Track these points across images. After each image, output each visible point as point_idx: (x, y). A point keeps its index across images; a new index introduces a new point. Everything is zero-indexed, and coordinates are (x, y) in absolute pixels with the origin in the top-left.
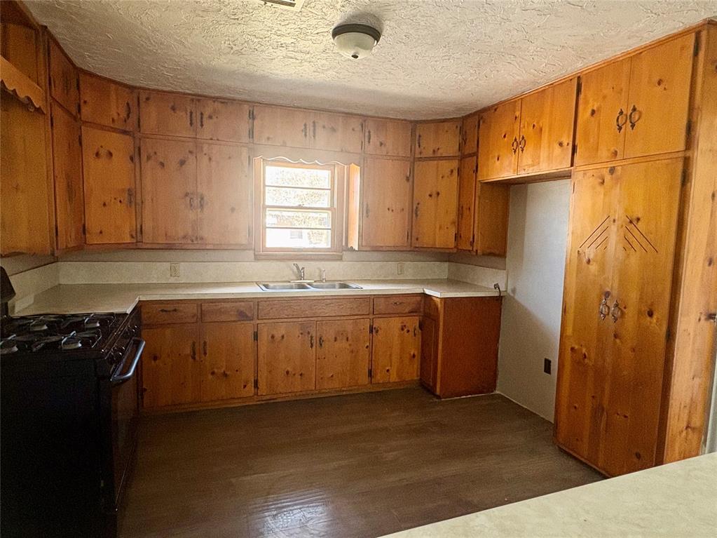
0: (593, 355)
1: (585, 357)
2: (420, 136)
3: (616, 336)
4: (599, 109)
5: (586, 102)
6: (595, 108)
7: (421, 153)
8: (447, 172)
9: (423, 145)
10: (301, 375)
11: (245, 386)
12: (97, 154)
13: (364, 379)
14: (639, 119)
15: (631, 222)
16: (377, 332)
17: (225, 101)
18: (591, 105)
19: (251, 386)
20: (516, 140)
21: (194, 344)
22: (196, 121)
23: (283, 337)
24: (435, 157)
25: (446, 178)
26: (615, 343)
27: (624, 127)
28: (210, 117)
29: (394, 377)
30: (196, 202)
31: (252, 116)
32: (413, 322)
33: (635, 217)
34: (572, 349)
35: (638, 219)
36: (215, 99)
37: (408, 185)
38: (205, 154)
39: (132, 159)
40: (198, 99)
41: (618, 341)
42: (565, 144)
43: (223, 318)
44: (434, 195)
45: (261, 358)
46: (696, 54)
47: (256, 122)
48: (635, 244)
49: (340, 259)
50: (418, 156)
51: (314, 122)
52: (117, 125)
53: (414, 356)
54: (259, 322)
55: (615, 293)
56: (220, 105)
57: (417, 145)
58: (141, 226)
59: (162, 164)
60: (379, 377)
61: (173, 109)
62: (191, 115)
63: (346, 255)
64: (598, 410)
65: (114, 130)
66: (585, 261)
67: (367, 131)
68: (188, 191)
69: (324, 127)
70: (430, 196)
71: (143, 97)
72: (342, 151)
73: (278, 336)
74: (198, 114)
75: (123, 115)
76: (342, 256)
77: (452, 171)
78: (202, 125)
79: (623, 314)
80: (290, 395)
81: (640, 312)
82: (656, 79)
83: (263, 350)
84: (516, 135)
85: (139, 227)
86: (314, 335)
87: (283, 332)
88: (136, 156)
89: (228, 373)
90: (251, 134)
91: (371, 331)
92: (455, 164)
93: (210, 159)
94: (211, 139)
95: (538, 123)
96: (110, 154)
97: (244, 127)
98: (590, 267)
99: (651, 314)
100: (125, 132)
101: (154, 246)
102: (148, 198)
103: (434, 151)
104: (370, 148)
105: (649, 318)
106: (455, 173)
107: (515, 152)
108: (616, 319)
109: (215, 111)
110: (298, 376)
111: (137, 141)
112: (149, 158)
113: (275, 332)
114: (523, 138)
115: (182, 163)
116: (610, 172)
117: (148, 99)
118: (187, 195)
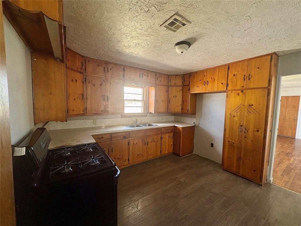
0: (237, 143)
1: (234, 143)
2: (170, 79)
3: (245, 137)
4: (236, 74)
5: (232, 72)
6: (235, 74)
7: (170, 84)
8: (179, 90)
9: (171, 82)
10: (142, 155)
11: (125, 161)
12: (72, 80)
13: (159, 154)
14: (251, 77)
15: (250, 106)
16: (163, 138)
17: (116, 64)
18: (233, 73)
19: (127, 160)
20: (205, 82)
21: (109, 149)
22: (106, 70)
23: (137, 143)
24: (175, 85)
25: (178, 92)
26: (245, 139)
27: (246, 80)
28: (111, 69)
29: (167, 152)
30: (106, 98)
31: (124, 70)
32: (172, 135)
33: (251, 104)
34: (229, 141)
35: (252, 105)
36: (112, 63)
37: (167, 94)
38: (109, 82)
39: (83, 83)
40: (107, 63)
41: (246, 139)
42: (224, 83)
43: (119, 139)
44: (175, 97)
45: (130, 151)
46: (271, 61)
47: (125, 72)
48: (251, 112)
49: (146, 116)
50: (170, 85)
51: (142, 73)
52: (79, 70)
53: (172, 145)
54: (130, 139)
55: (244, 125)
56: (114, 65)
57: (169, 82)
58: (86, 107)
59: (94, 85)
60: (163, 153)
61: (98, 65)
62: (104, 69)
63: (148, 115)
64: (239, 158)
65: (78, 71)
66: (232, 116)
67: (157, 77)
68: (103, 95)
69: (145, 75)
70: (174, 97)
71: (87, 60)
72: (150, 83)
73: (135, 143)
74: (107, 68)
75: (81, 66)
76: (147, 115)
77: (180, 90)
78: (108, 72)
79: (247, 131)
80: (138, 162)
81: (254, 131)
82: (257, 67)
83: (131, 148)
84: (205, 80)
85: (85, 107)
86: (146, 141)
87: (137, 141)
88: (85, 81)
89: (120, 157)
90: (124, 75)
91: (161, 139)
92: (181, 88)
93: (110, 84)
94: (111, 77)
95: (213, 77)
96: (76, 81)
97: (122, 74)
98: (235, 118)
99: (258, 131)
100: (81, 73)
101: (91, 114)
102: (89, 97)
103: (175, 84)
104: (157, 82)
105: (257, 133)
106: (181, 90)
107: (204, 85)
108: (245, 133)
109: (112, 67)
110: (141, 156)
111: (85, 76)
112: (89, 82)
113: (134, 142)
114: (207, 81)
115: (101, 85)
116: (241, 92)
117: (89, 61)
118: (102, 96)
